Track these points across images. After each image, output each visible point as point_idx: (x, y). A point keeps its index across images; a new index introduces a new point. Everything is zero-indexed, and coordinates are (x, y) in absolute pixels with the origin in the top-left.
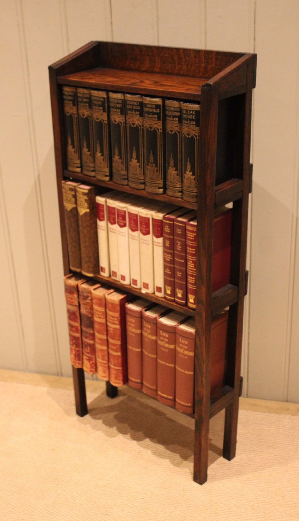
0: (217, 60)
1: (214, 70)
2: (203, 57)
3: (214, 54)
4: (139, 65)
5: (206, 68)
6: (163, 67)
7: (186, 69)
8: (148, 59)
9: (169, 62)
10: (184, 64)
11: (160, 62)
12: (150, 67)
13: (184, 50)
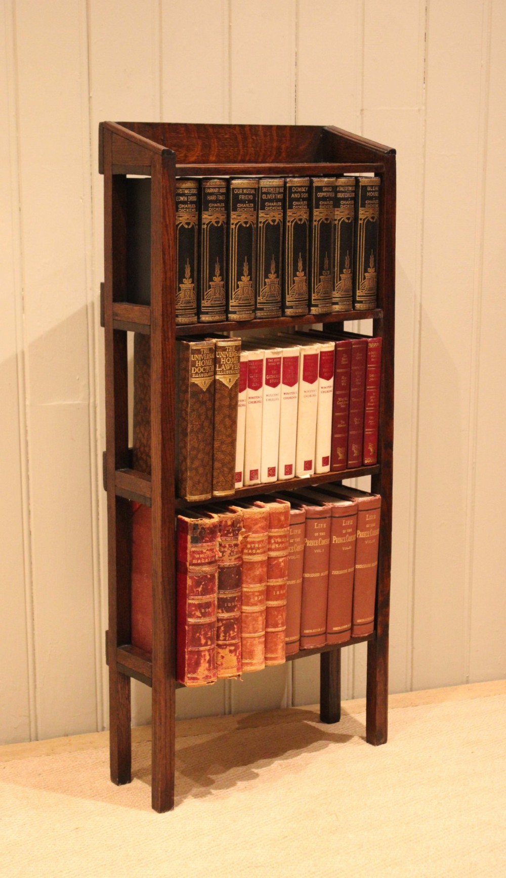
0: (292, 135)
1: (288, 150)
2: (275, 134)
4: (186, 153)
5: (279, 148)
6: (222, 154)
7: (253, 152)
8: (200, 142)
9: (231, 146)
10: (250, 145)
11: (218, 147)
12: (203, 156)
13: (251, 127)
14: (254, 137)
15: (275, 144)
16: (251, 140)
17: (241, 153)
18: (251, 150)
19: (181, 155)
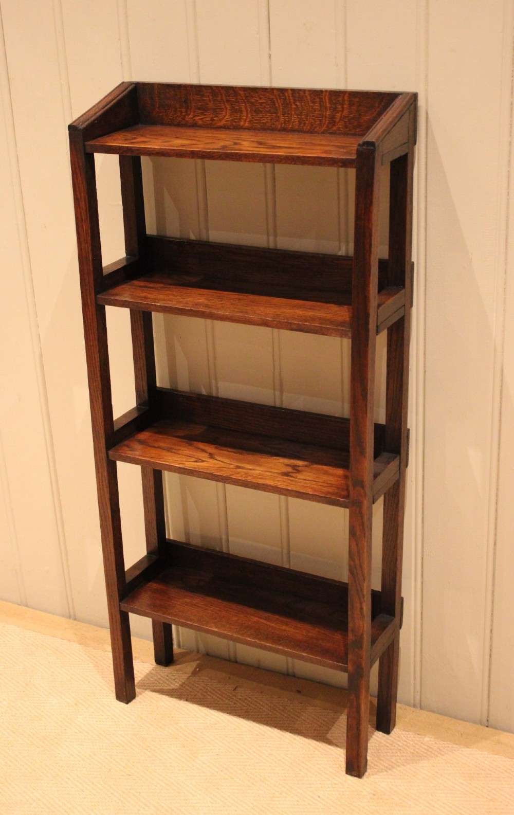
0: (351, 104)
1: (346, 120)
2: (327, 100)
3: (347, 95)
4: (212, 118)
5: (332, 117)
6: (256, 120)
7: (297, 120)
8: (228, 107)
9: (267, 111)
10: (293, 113)
11: (251, 112)
12: (232, 121)
13: (294, 91)
14: (298, 104)
15: (328, 113)
16: (294, 106)
17: (282, 119)
18: (295, 118)
19: (208, 119)
